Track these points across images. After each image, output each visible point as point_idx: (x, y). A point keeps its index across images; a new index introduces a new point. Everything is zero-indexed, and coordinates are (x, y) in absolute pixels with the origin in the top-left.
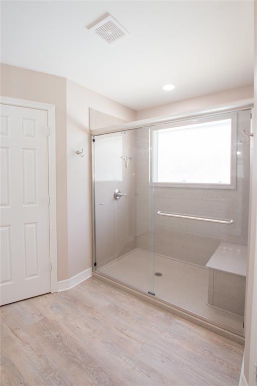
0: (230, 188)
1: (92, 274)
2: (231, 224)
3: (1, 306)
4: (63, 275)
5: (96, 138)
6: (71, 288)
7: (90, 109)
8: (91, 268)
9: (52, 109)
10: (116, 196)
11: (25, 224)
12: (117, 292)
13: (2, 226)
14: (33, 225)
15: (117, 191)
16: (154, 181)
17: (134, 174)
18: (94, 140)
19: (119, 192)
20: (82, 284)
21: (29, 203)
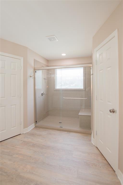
0: (83, 90)
1: (35, 126)
2: (87, 99)
3: (1, 142)
4: (25, 126)
5: (36, 71)
6: (28, 131)
7: (34, 59)
8: (34, 124)
9: (22, 59)
10: (42, 94)
11: (11, 105)
12: (48, 130)
13: (1, 107)
14: (14, 106)
15: (42, 92)
16: (56, 88)
17: (47, 87)
18: (36, 72)
19: (43, 93)
20: (32, 129)
21: (13, 97)
